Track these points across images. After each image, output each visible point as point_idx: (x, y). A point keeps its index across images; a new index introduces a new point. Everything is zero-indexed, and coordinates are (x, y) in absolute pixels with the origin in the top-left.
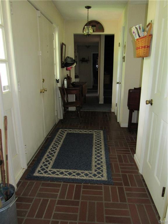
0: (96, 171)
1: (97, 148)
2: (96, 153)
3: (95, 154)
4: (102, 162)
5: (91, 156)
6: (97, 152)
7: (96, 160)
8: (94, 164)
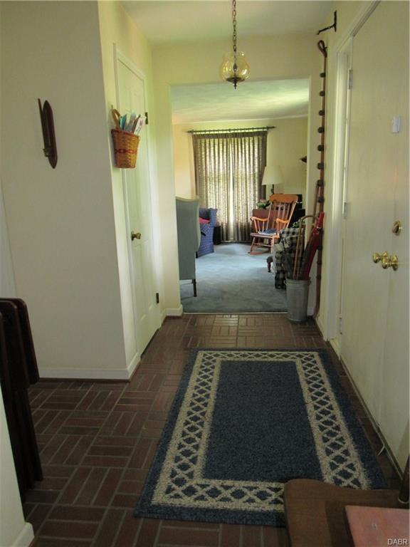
0: (214, 361)
1: (202, 407)
2: (209, 392)
3: (210, 390)
4: (200, 373)
5: (220, 385)
6: (204, 394)
7: (211, 377)
8: (217, 371)
